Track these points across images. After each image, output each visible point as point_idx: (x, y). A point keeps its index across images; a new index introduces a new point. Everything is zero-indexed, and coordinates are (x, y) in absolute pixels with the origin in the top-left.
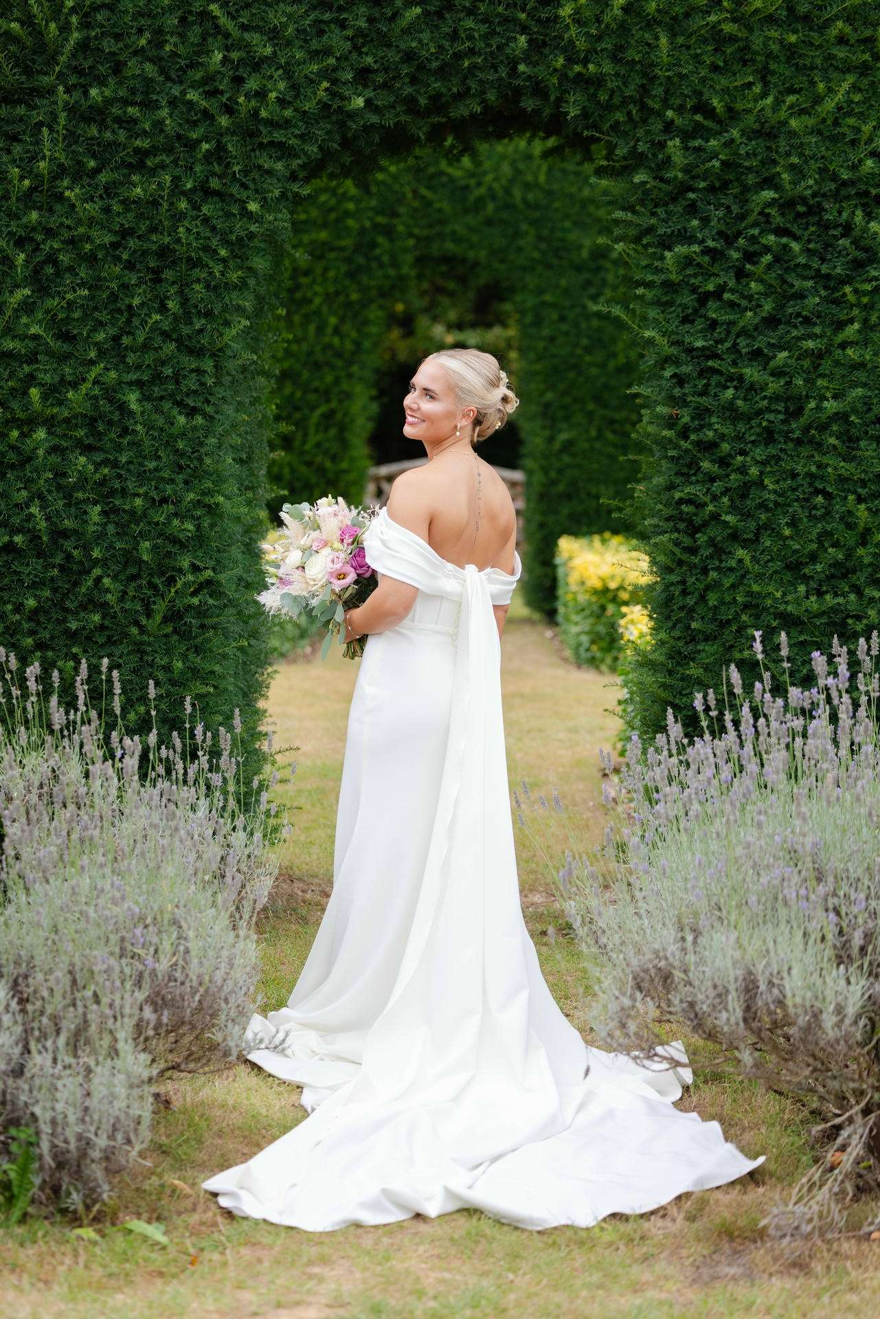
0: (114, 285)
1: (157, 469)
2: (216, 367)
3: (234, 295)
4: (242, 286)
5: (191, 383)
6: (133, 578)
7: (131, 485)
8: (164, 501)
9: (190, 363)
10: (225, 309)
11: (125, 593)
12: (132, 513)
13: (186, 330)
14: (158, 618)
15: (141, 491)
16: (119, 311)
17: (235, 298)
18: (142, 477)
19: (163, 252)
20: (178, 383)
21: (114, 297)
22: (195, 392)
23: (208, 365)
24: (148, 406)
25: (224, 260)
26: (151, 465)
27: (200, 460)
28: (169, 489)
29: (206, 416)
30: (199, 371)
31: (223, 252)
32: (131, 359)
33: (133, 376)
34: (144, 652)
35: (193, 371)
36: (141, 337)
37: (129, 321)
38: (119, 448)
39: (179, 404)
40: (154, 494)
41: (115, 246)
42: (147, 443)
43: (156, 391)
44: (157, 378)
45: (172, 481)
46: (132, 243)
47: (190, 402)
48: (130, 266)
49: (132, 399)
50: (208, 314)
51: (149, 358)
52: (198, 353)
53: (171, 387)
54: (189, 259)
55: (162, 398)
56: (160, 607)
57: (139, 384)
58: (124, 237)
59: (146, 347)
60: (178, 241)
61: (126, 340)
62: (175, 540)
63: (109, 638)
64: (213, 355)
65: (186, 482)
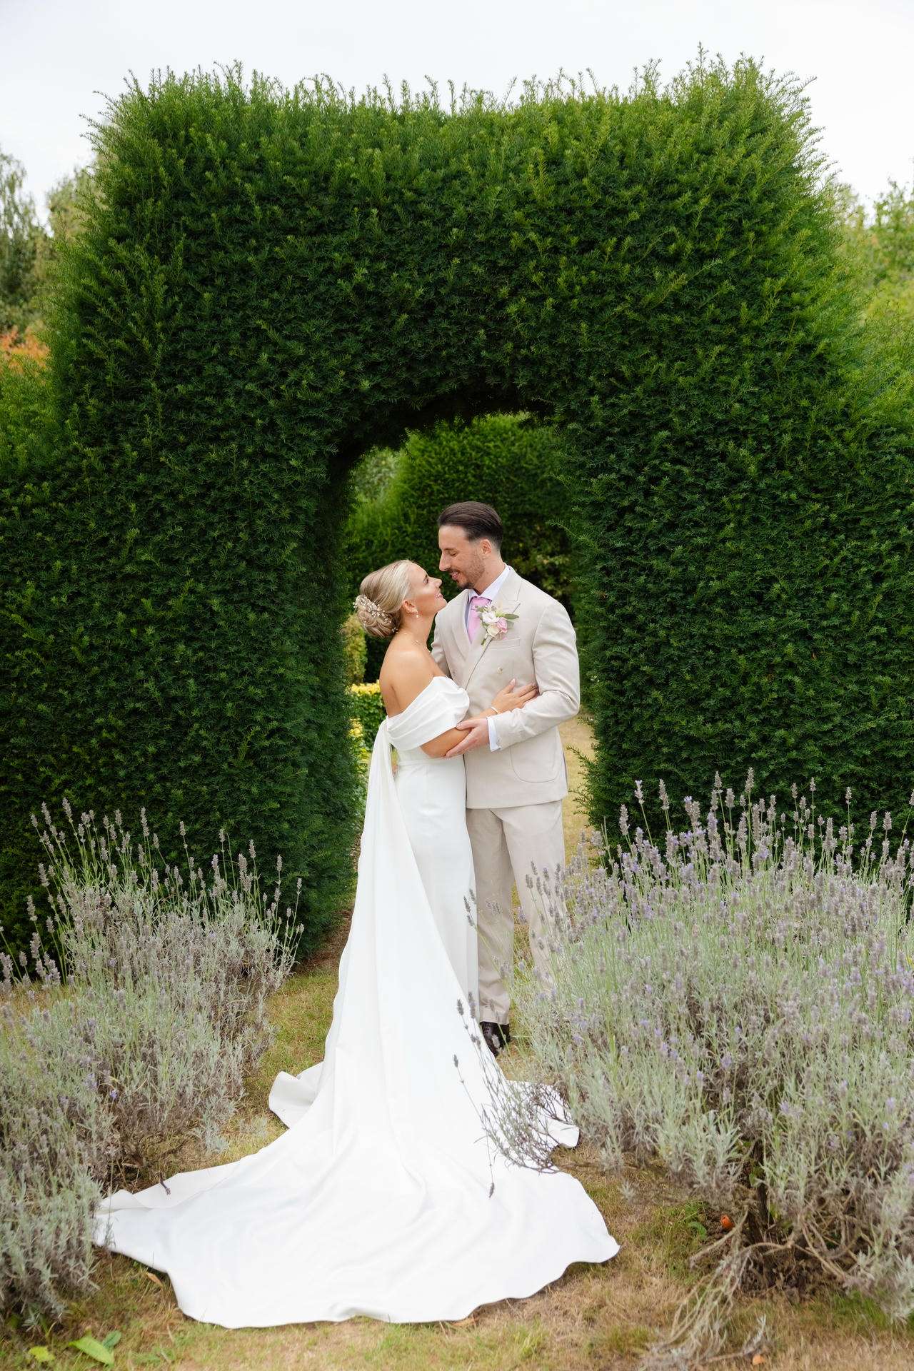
0: (202, 523)
1: (238, 652)
2: (279, 578)
3: (288, 527)
4: (293, 519)
5: (260, 590)
6: (225, 728)
7: (220, 664)
8: (243, 673)
9: (257, 575)
10: (282, 537)
11: (219, 740)
12: (221, 682)
13: (254, 553)
14: (242, 757)
15: (228, 667)
16: (208, 541)
17: (288, 528)
18: (228, 657)
19: (236, 499)
20: (250, 590)
21: (203, 532)
22: (264, 596)
23: (272, 576)
24: (231, 607)
25: (277, 502)
26: (232, 649)
27: (268, 643)
28: (246, 665)
29: (272, 613)
30: (266, 582)
31: (276, 496)
32: (217, 574)
33: (219, 587)
34: (234, 781)
35: (261, 581)
36: (223, 557)
37: (214, 549)
38: (211, 638)
39: (253, 606)
40: (237, 669)
41: (202, 496)
42: (230, 633)
43: (236, 596)
44: (236, 588)
45: (249, 660)
46: (213, 493)
47: (260, 603)
48: (214, 510)
49: (215, 603)
50: (270, 541)
51: (228, 574)
52: (265, 569)
53: (246, 593)
54: (254, 503)
55: (241, 601)
56: (244, 747)
57: (222, 592)
58: (209, 489)
59: (227, 566)
60: (245, 490)
61: (212, 562)
62: (252, 701)
63: (210, 771)
64: (276, 570)
65: (260, 660)
